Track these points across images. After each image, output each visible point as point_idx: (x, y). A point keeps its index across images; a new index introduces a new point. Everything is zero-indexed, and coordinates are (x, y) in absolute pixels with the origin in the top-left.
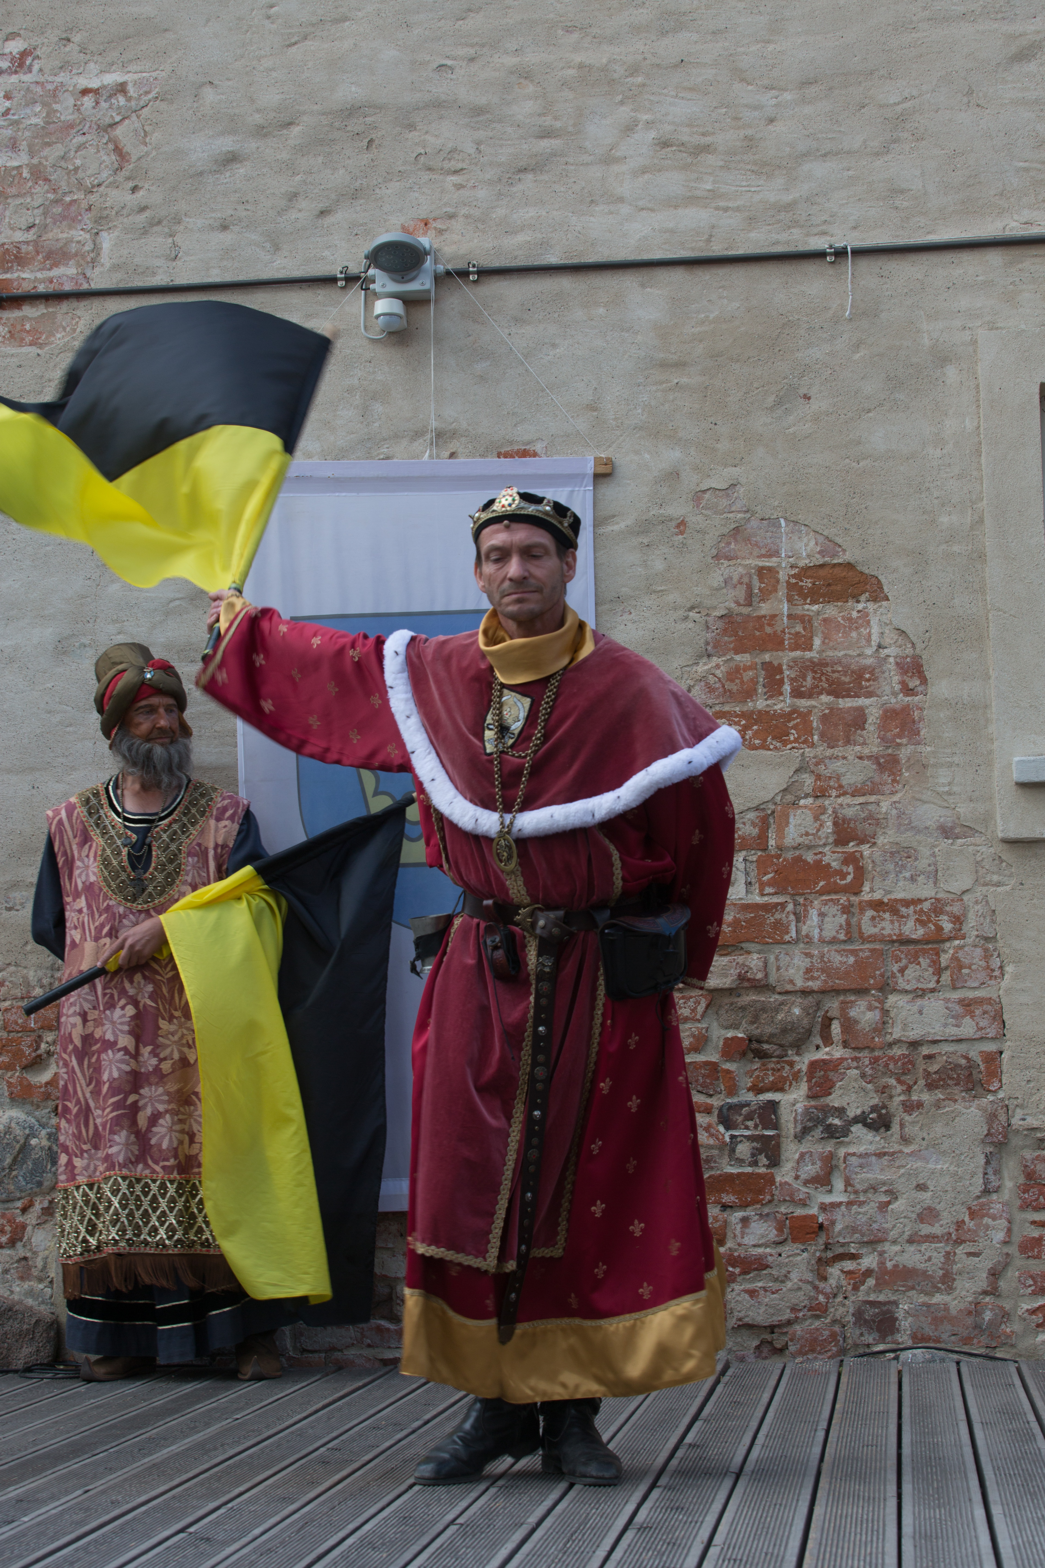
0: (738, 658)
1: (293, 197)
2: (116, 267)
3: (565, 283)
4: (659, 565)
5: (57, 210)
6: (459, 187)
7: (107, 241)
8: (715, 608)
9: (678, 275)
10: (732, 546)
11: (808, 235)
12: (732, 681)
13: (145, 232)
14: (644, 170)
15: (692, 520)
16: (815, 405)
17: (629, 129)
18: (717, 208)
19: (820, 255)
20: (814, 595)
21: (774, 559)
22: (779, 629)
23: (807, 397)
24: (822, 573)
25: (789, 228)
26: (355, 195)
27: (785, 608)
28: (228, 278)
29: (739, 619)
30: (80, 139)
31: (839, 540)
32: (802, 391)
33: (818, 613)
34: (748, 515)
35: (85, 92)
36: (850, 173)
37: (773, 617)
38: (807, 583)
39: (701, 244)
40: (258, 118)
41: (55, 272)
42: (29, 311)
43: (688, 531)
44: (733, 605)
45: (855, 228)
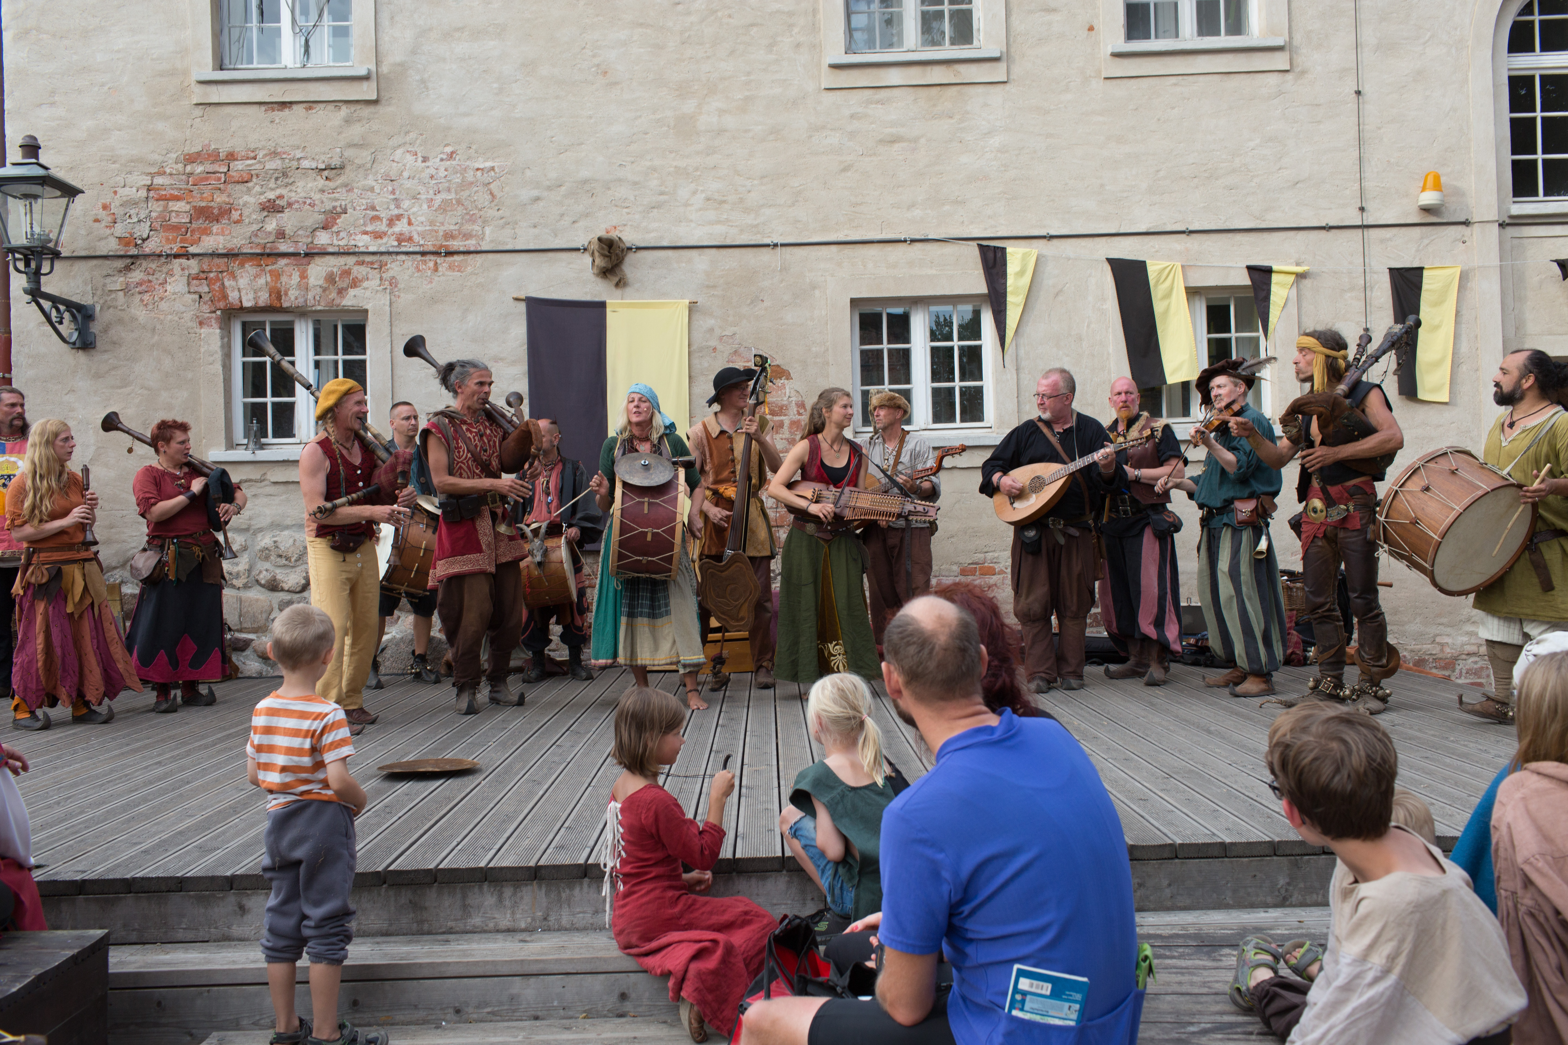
1: (562, 215)
2: (492, 241)
3: (670, 253)
4: (706, 365)
5: (467, 217)
6: (628, 213)
7: (488, 230)
9: (713, 251)
10: (734, 358)
11: (763, 237)
13: (503, 227)
14: (700, 210)
15: (718, 347)
16: (765, 304)
17: (695, 193)
18: (728, 226)
19: (768, 246)
23: (762, 301)
25: (756, 234)
26: (587, 215)
28: (537, 247)
30: (476, 189)
31: (774, 356)
32: (761, 298)
35: (478, 169)
36: (780, 213)
39: (722, 240)
40: (548, 183)
41: (467, 242)
42: (456, 258)
43: (717, 351)
45: (781, 235)
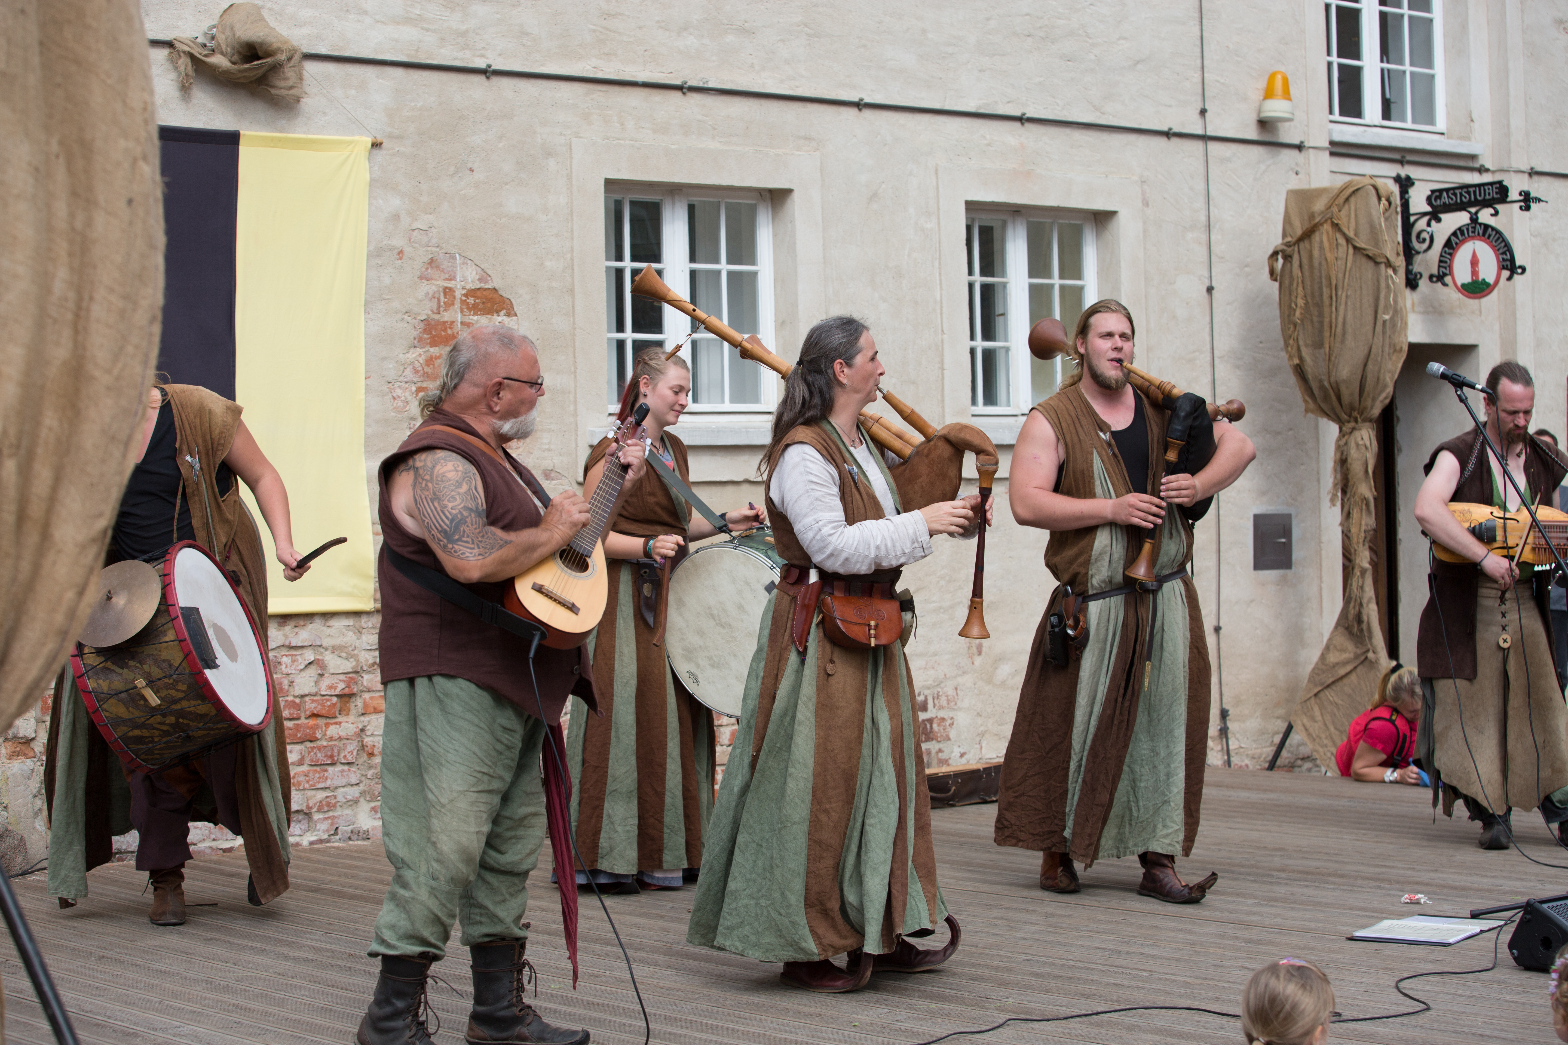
0: (432, 350)
4: (387, 281)
8: (419, 314)
9: (399, 72)
10: (429, 271)
11: (474, 56)
12: (428, 366)
15: (408, 250)
16: (476, 176)
18: (423, 29)
19: (481, 71)
20: (475, 309)
21: (453, 282)
22: (456, 331)
23: (472, 170)
24: (479, 294)
25: (464, 49)
27: (459, 317)
29: (433, 323)
31: (489, 272)
32: (469, 165)
33: (477, 321)
34: (438, 250)
36: (498, 16)
37: (453, 322)
38: (471, 300)
39: (413, 53)
43: (404, 257)
44: (430, 313)
45: (500, 55)
